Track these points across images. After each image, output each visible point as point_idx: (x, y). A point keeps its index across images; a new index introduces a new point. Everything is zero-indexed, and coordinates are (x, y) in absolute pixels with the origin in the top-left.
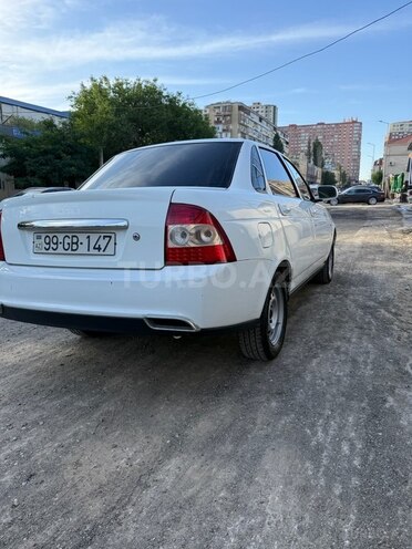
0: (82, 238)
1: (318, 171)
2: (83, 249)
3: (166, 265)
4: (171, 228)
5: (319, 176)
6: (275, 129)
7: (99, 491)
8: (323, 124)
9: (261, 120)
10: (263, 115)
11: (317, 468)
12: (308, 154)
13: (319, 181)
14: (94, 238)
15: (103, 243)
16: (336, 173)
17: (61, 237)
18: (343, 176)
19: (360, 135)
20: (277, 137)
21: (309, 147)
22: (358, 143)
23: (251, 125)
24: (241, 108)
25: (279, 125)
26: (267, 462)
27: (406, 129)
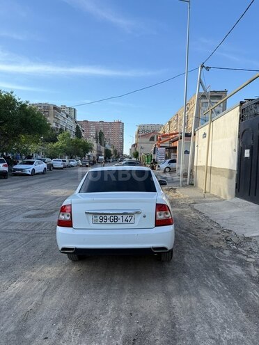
0: (119, 217)
1: (103, 149)
2: (120, 221)
3: (156, 226)
4: (158, 213)
5: (103, 151)
6: (76, 122)
7: (160, 312)
8: (103, 122)
9: (67, 116)
10: (68, 113)
11: (217, 292)
12: (96, 138)
13: (103, 154)
14: (125, 217)
15: (129, 219)
16: (112, 150)
17: (108, 217)
18: (115, 151)
19: (123, 130)
20: (77, 127)
21: (96, 134)
22: (122, 134)
23: (62, 119)
24: (55, 108)
25: (77, 120)
26: (201, 292)
27: (146, 128)
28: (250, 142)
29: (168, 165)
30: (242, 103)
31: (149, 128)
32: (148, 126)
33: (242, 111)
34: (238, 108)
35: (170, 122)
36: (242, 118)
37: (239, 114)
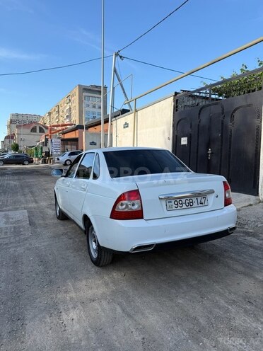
0: (194, 199)
2: (195, 205)
3: (225, 206)
14: (199, 199)
15: (203, 200)
17: (184, 200)
27: (20, 118)
28: (188, 130)
29: (68, 158)
30: (176, 94)
31: (25, 118)
32: (23, 115)
33: (176, 102)
34: (172, 98)
35: (50, 113)
36: (176, 108)
37: (173, 104)
